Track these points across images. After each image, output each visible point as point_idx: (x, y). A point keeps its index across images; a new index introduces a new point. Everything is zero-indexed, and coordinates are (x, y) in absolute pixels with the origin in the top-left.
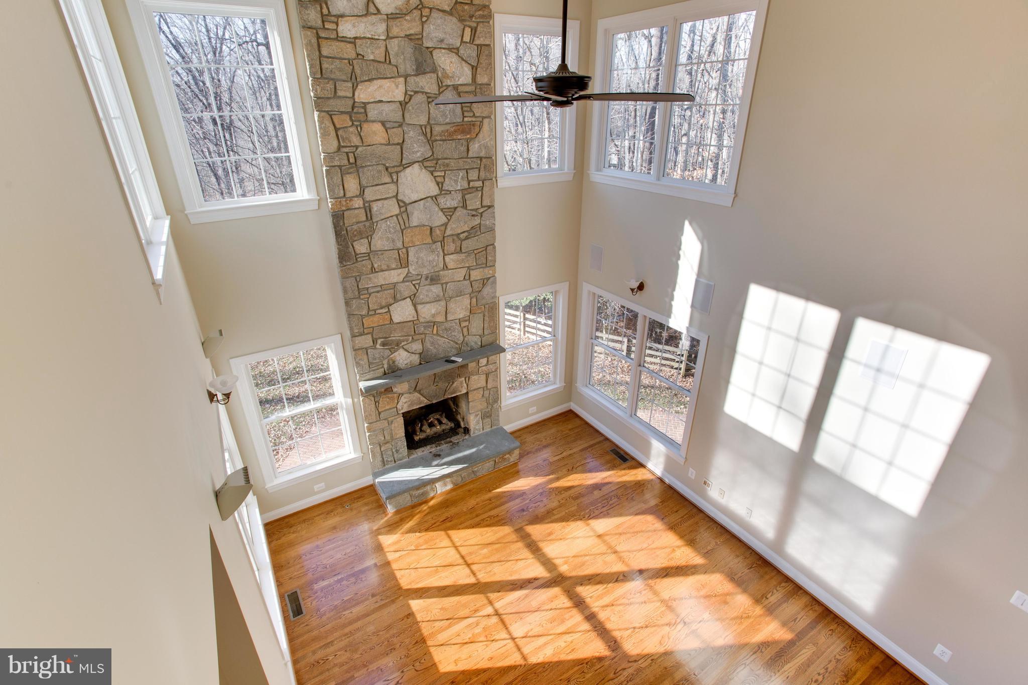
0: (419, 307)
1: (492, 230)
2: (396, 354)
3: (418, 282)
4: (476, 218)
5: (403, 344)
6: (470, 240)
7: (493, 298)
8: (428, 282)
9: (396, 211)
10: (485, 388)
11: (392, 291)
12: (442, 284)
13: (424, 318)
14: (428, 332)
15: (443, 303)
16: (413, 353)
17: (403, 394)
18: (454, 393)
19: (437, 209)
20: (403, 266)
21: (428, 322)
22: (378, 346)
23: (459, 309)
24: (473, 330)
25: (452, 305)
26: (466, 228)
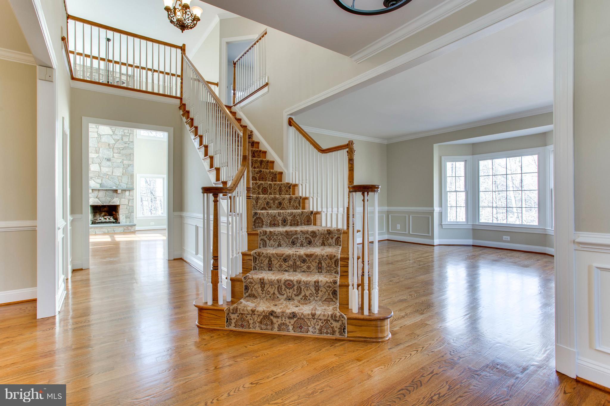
0: (101, 168)
1: (133, 149)
3: (102, 159)
4: (126, 144)
5: (93, 179)
6: (124, 150)
7: (132, 172)
8: (106, 160)
9: (96, 136)
10: (128, 205)
11: (92, 160)
12: (112, 162)
13: (103, 172)
14: (104, 177)
15: (111, 169)
16: (97, 183)
17: (91, 197)
18: (114, 203)
19: (111, 138)
20: (97, 153)
21: (105, 174)
23: (118, 172)
24: (123, 181)
25: (115, 170)
26: (122, 146)
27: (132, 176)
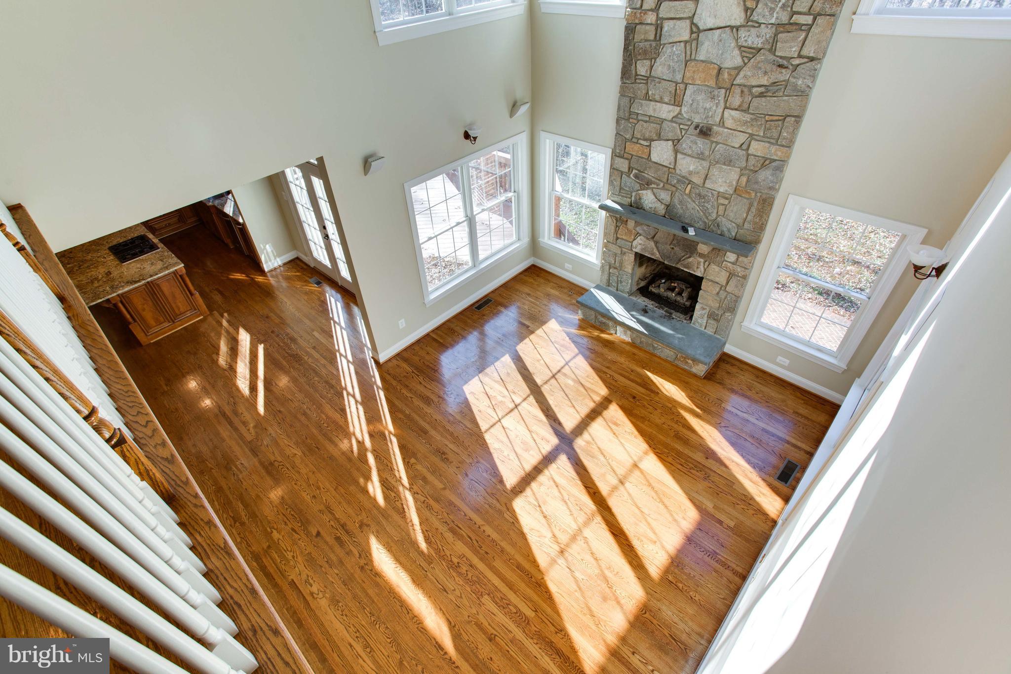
0: (679, 156)
1: (803, 94)
2: (644, 192)
3: (687, 127)
4: (784, 71)
5: (653, 186)
6: (763, 99)
7: (771, 188)
8: (697, 132)
9: (687, 36)
10: (723, 287)
11: (658, 126)
12: (712, 142)
13: (680, 170)
14: (680, 188)
15: (706, 164)
16: (659, 201)
17: (640, 235)
18: (688, 268)
19: (734, 45)
20: (677, 103)
21: (683, 177)
22: (631, 176)
23: (723, 181)
24: (731, 214)
25: (715, 171)
26: (764, 81)
27: (765, 204)
